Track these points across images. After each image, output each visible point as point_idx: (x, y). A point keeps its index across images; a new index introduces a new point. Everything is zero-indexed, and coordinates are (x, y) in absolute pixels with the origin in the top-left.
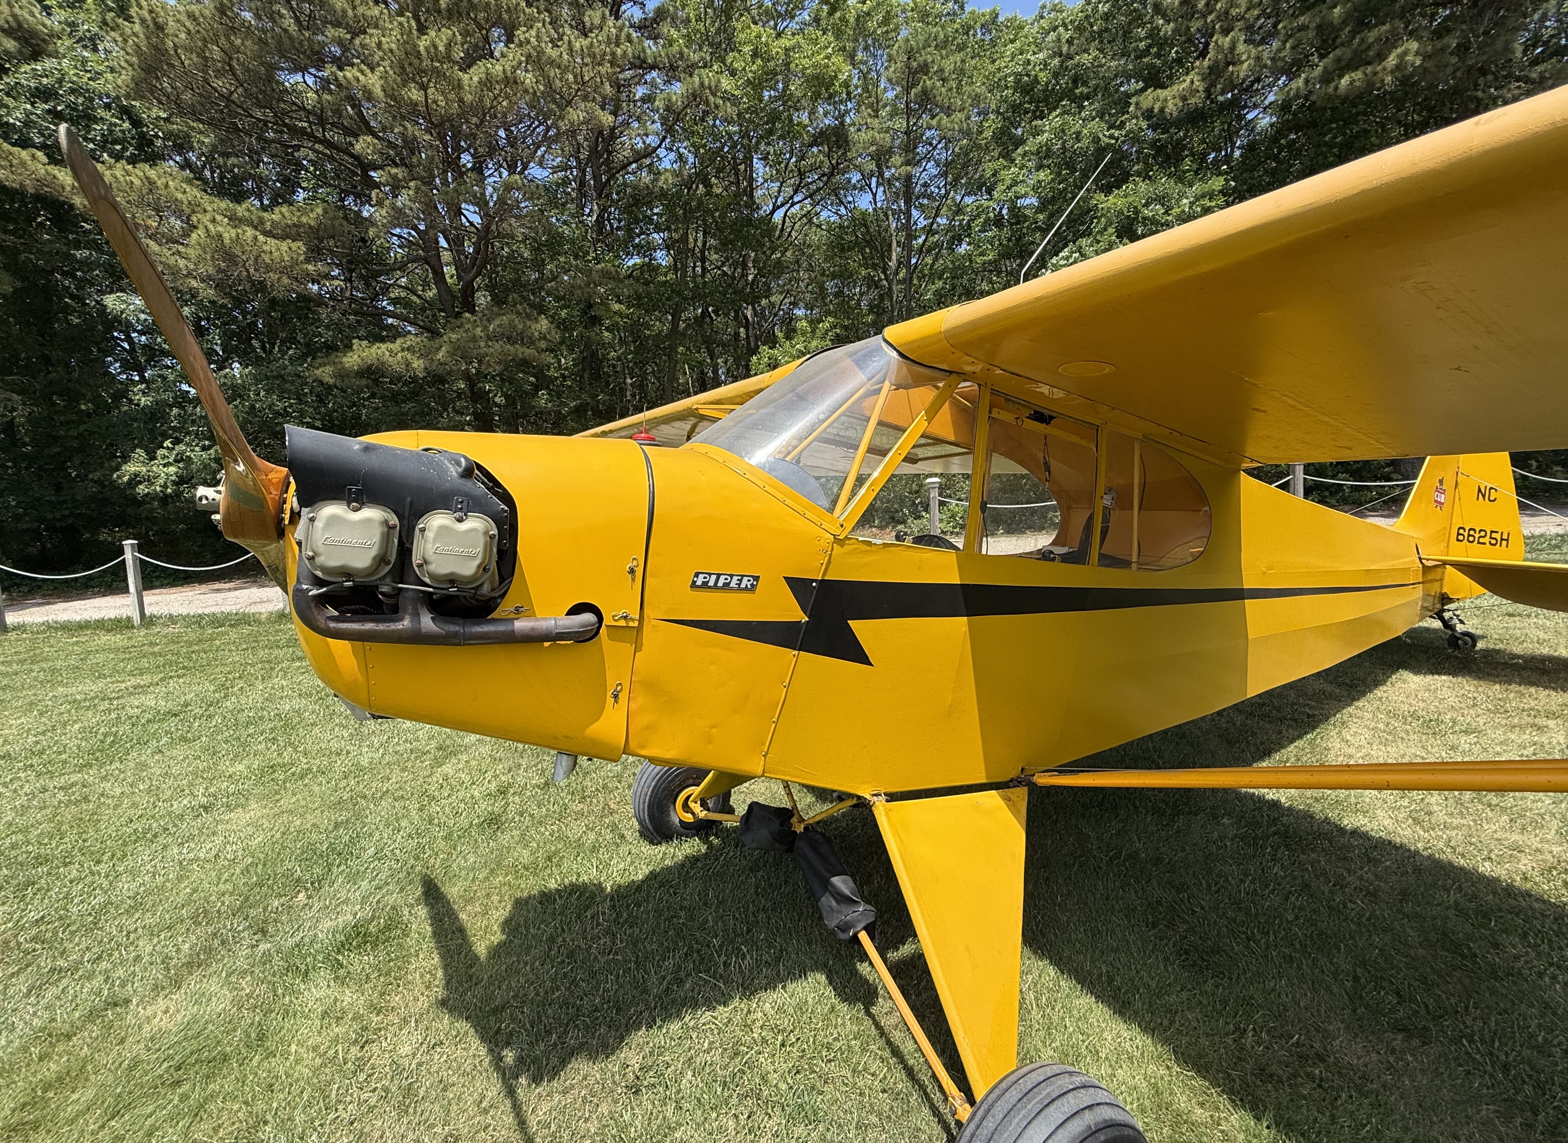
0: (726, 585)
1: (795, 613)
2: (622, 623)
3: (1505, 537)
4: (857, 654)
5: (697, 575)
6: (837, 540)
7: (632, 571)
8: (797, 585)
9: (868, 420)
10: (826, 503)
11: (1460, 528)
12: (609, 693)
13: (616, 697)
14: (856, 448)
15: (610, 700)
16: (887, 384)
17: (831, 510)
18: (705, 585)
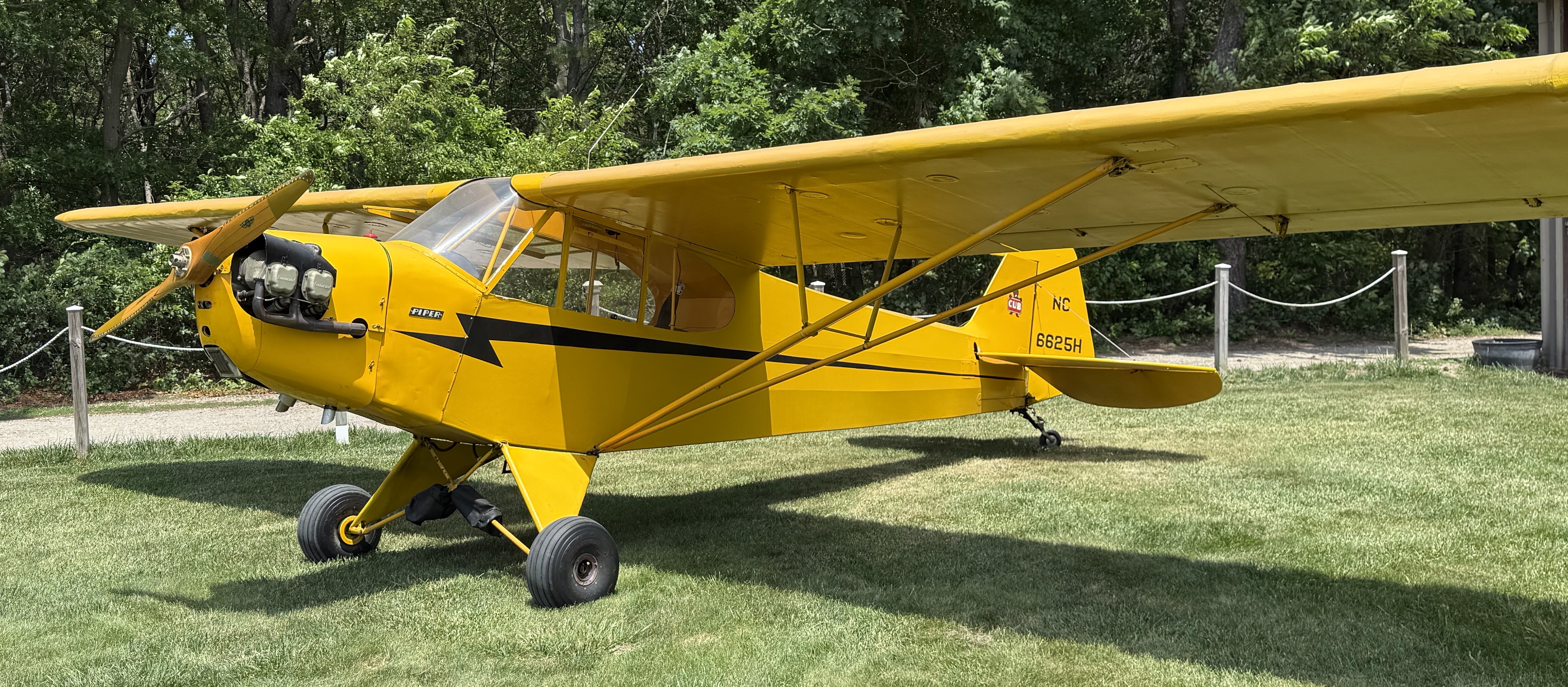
0: (427, 315)
1: (461, 333)
2: (377, 330)
3: (1077, 343)
4: (492, 358)
5: (412, 309)
6: (484, 295)
7: (382, 304)
8: (463, 318)
9: (503, 225)
10: (478, 276)
11: (1040, 334)
12: (367, 366)
13: (371, 368)
14: (495, 244)
15: (367, 369)
16: (513, 207)
17: (481, 279)
18: (416, 314)
